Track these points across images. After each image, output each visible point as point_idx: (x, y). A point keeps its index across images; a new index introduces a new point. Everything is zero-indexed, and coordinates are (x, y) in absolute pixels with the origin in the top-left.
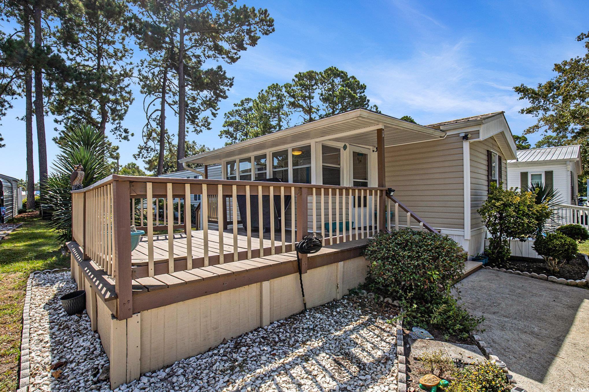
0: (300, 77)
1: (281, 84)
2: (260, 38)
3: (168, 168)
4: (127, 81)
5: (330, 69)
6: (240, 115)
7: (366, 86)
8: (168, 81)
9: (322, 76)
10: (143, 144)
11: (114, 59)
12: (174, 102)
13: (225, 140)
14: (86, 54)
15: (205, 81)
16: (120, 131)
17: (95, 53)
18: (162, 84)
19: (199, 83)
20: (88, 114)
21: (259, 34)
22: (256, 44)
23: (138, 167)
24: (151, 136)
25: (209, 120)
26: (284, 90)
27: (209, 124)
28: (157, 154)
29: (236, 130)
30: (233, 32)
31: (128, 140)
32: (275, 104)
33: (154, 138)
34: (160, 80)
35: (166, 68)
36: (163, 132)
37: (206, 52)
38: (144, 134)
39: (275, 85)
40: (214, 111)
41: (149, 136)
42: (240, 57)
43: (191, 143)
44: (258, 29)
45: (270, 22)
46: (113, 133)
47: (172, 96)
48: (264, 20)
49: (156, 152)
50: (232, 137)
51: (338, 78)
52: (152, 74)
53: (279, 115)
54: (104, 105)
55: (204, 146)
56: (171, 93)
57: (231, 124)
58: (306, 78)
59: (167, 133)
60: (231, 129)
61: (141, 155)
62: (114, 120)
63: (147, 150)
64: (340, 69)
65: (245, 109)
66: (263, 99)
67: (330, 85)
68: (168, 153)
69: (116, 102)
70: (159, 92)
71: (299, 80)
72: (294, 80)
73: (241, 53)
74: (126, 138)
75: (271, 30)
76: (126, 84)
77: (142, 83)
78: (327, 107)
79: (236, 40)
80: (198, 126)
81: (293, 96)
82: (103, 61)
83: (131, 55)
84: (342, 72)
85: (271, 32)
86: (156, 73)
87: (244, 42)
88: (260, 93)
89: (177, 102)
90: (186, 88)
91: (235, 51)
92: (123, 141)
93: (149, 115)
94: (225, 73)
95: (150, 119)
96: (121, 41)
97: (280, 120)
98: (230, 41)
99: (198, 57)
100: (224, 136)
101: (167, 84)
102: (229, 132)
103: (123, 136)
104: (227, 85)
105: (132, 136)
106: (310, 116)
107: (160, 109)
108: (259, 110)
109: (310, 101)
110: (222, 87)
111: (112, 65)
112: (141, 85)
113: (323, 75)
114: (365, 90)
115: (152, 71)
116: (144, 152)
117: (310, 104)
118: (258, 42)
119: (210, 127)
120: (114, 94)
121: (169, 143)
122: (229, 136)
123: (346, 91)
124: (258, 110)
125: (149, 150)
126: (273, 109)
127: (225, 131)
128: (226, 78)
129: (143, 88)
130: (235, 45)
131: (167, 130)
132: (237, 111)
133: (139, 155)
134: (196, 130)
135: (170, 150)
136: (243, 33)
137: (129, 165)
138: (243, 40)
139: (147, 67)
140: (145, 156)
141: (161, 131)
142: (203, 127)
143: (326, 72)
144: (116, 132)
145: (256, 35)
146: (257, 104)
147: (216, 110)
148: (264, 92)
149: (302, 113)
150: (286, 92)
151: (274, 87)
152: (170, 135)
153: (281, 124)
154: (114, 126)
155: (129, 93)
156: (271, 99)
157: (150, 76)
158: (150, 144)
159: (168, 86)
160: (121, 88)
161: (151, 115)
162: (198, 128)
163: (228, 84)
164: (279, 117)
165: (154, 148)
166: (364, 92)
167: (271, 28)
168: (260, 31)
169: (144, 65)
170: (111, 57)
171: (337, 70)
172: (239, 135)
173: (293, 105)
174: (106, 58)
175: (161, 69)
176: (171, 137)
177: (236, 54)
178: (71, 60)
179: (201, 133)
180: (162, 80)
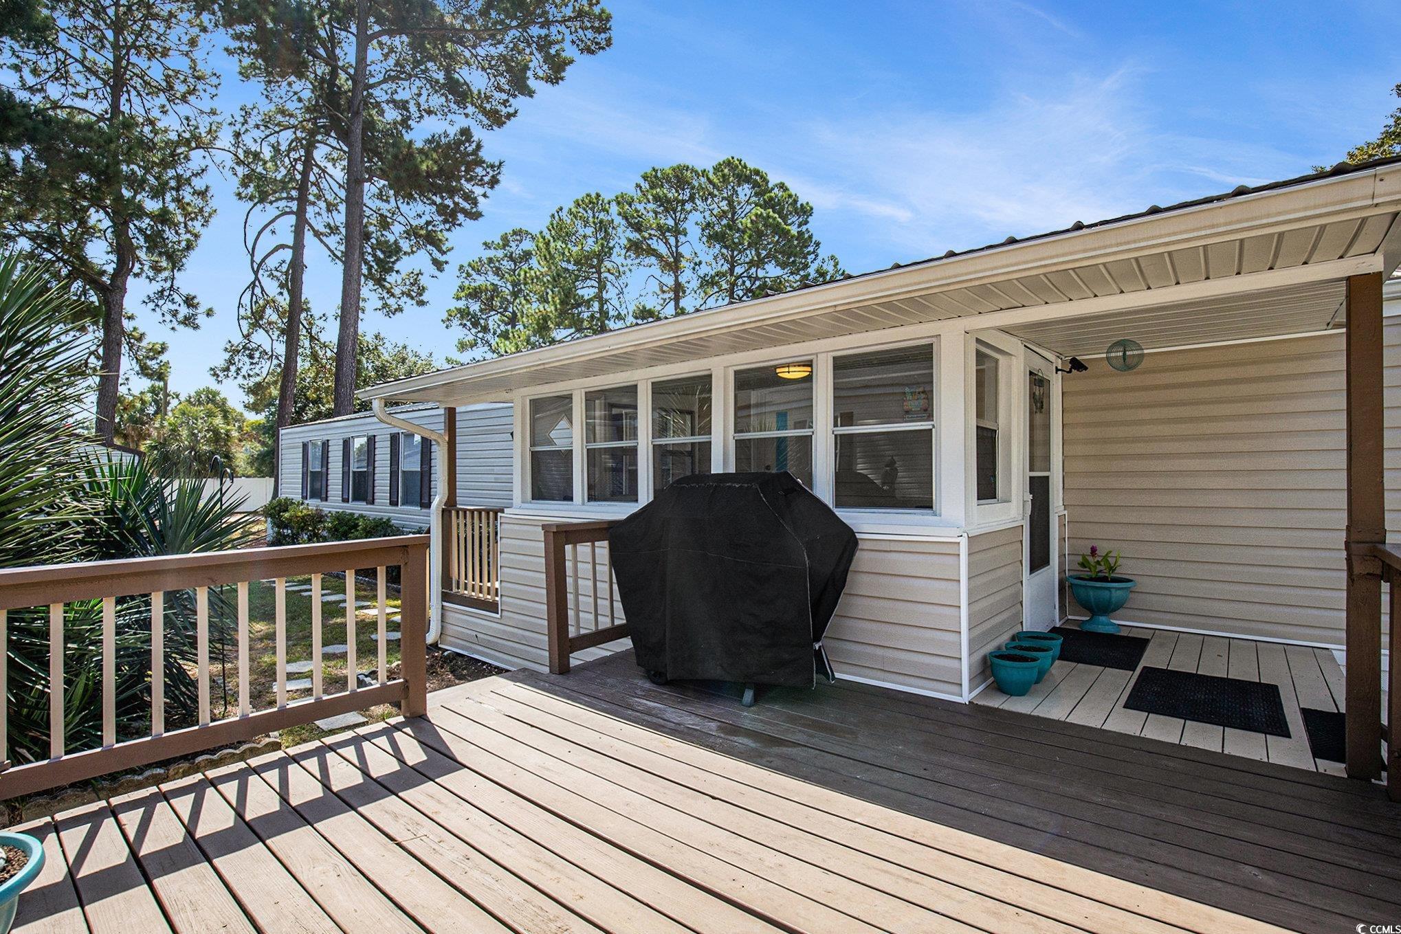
0: (654, 179)
1: (607, 196)
2: (571, 62)
3: (305, 406)
4: (197, 158)
5: (728, 163)
6: (497, 272)
7: (812, 209)
8: (316, 170)
9: (708, 179)
10: (237, 339)
11: (162, 99)
12: (328, 226)
13: (459, 332)
14: (79, 78)
15: (424, 167)
16: (173, 301)
17: (106, 78)
18: (298, 177)
19: (407, 170)
20: (75, 248)
21: (570, 51)
22: (562, 79)
23: (224, 401)
24: (262, 318)
25: (424, 281)
26: (614, 209)
27: (422, 290)
28: (279, 365)
29: (489, 307)
30: (500, 42)
31: (196, 327)
32: (591, 245)
33: (270, 323)
34: (294, 167)
35: (312, 133)
36: (297, 307)
37: (422, 100)
38: (242, 312)
39: (594, 196)
40: (437, 255)
41: (257, 318)
42: (516, 112)
43: (369, 339)
44: (568, 38)
45: (601, 20)
46: (152, 305)
47: (324, 212)
48: (587, 14)
49: (275, 362)
50: (475, 325)
51: (746, 186)
52: (273, 147)
53: (599, 273)
54: (126, 224)
55: (405, 347)
56: (323, 205)
57: (475, 294)
58: (669, 181)
59: (308, 310)
60: (475, 307)
61: (233, 368)
62: (157, 269)
63: (251, 357)
64: (751, 165)
65: (511, 258)
66: (561, 231)
67: (725, 203)
68: (307, 365)
69: (163, 217)
70: (290, 198)
71: (652, 188)
72: (638, 186)
73: (519, 102)
74: (188, 321)
75: (603, 43)
76: (197, 169)
77: (241, 171)
78: (715, 258)
79: (507, 65)
80: (393, 295)
81: (638, 228)
82: (129, 100)
83: (214, 91)
84: (757, 172)
85: (603, 48)
86: (283, 147)
87: (529, 74)
88: (553, 216)
89: (337, 228)
90: (367, 185)
91: (504, 96)
92: (181, 328)
93: (258, 259)
94: (479, 147)
95: (261, 272)
96: (185, 48)
97: (602, 286)
98: (491, 67)
99: (402, 106)
100: (456, 322)
101: (312, 178)
102: (469, 313)
103: (180, 317)
104: (481, 183)
105: (208, 315)
106: (677, 277)
107: (291, 244)
108: (552, 257)
109: (677, 241)
110: (468, 186)
111: (155, 113)
112: (240, 174)
113: (711, 176)
114: (810, 219)
115: (272, 139)
116: (243, 361)
117: (677, 247)
118: (569, 72)
119: (424, 298)
120: (158, 193)
121: (312, 338)
122: (468, 324)
123: (768, 217)
124: (549, 258)
125: (257, 355)
126: (587, 258)
127: (459, 311)
128: (480, 162)
129: (244, 185)
130: (503, 80)
131: (306, 303)
132: (490, 260)
133: (228, 369)
134: (385, 305)
135: (315, 356)
136: (529, 46)
137: (198, 394)
138: (526, 68)
139: (257, 126)
140: (244, 372)
141: (291, 305)
142: (405, 299)
143: (717, 169)
144: (161, 302)
145: (563, 54)
146: (547, 244)
147: (443, 253)
148: (564, 214)
149: (656, 270)
150: (620, 214)
151: (591, 202)
152: (317, 316)
153: (605, 295)
154: (156, 287)
155: (202, 194)
156: (581, 232)
157: (267, 153)
158: (260, 338)
159: (317, 184)
160: (178, 178)
161: (263, 260)
162: (392, 301)
163: (486, 179)
164: (599, 278)
165: (268, 350)
166: (806, 223)
167: (603, 36)
168: (573, 42)
169: (251, 122)
170: (155, 91)
171: (745, 167)
172: (494, 321)
173: (636, 248)
174: (139, 94)
175: (299, 134)
176: (320, 323)
177: (505, 103)
178: (32, 90)
179: (398, 314)
180: (300, 167)
